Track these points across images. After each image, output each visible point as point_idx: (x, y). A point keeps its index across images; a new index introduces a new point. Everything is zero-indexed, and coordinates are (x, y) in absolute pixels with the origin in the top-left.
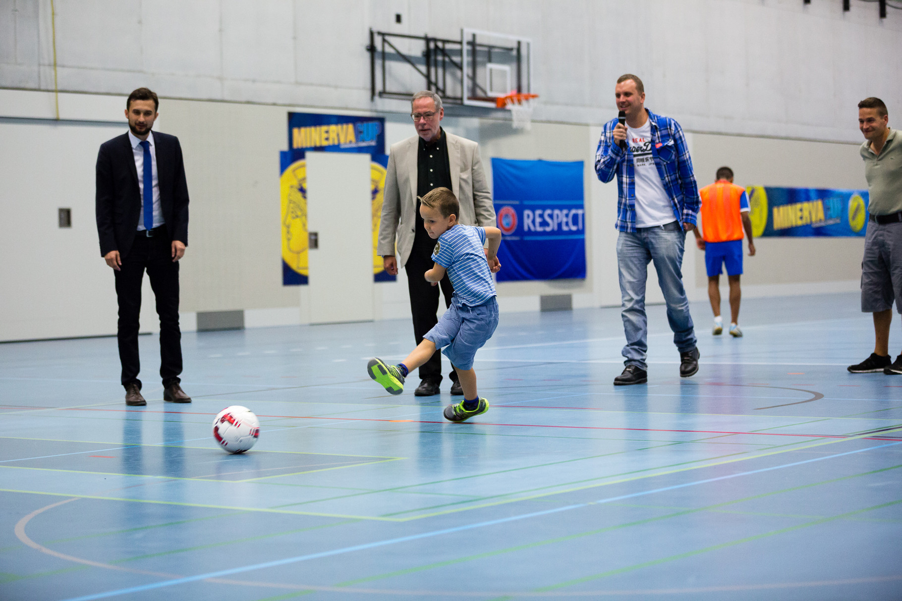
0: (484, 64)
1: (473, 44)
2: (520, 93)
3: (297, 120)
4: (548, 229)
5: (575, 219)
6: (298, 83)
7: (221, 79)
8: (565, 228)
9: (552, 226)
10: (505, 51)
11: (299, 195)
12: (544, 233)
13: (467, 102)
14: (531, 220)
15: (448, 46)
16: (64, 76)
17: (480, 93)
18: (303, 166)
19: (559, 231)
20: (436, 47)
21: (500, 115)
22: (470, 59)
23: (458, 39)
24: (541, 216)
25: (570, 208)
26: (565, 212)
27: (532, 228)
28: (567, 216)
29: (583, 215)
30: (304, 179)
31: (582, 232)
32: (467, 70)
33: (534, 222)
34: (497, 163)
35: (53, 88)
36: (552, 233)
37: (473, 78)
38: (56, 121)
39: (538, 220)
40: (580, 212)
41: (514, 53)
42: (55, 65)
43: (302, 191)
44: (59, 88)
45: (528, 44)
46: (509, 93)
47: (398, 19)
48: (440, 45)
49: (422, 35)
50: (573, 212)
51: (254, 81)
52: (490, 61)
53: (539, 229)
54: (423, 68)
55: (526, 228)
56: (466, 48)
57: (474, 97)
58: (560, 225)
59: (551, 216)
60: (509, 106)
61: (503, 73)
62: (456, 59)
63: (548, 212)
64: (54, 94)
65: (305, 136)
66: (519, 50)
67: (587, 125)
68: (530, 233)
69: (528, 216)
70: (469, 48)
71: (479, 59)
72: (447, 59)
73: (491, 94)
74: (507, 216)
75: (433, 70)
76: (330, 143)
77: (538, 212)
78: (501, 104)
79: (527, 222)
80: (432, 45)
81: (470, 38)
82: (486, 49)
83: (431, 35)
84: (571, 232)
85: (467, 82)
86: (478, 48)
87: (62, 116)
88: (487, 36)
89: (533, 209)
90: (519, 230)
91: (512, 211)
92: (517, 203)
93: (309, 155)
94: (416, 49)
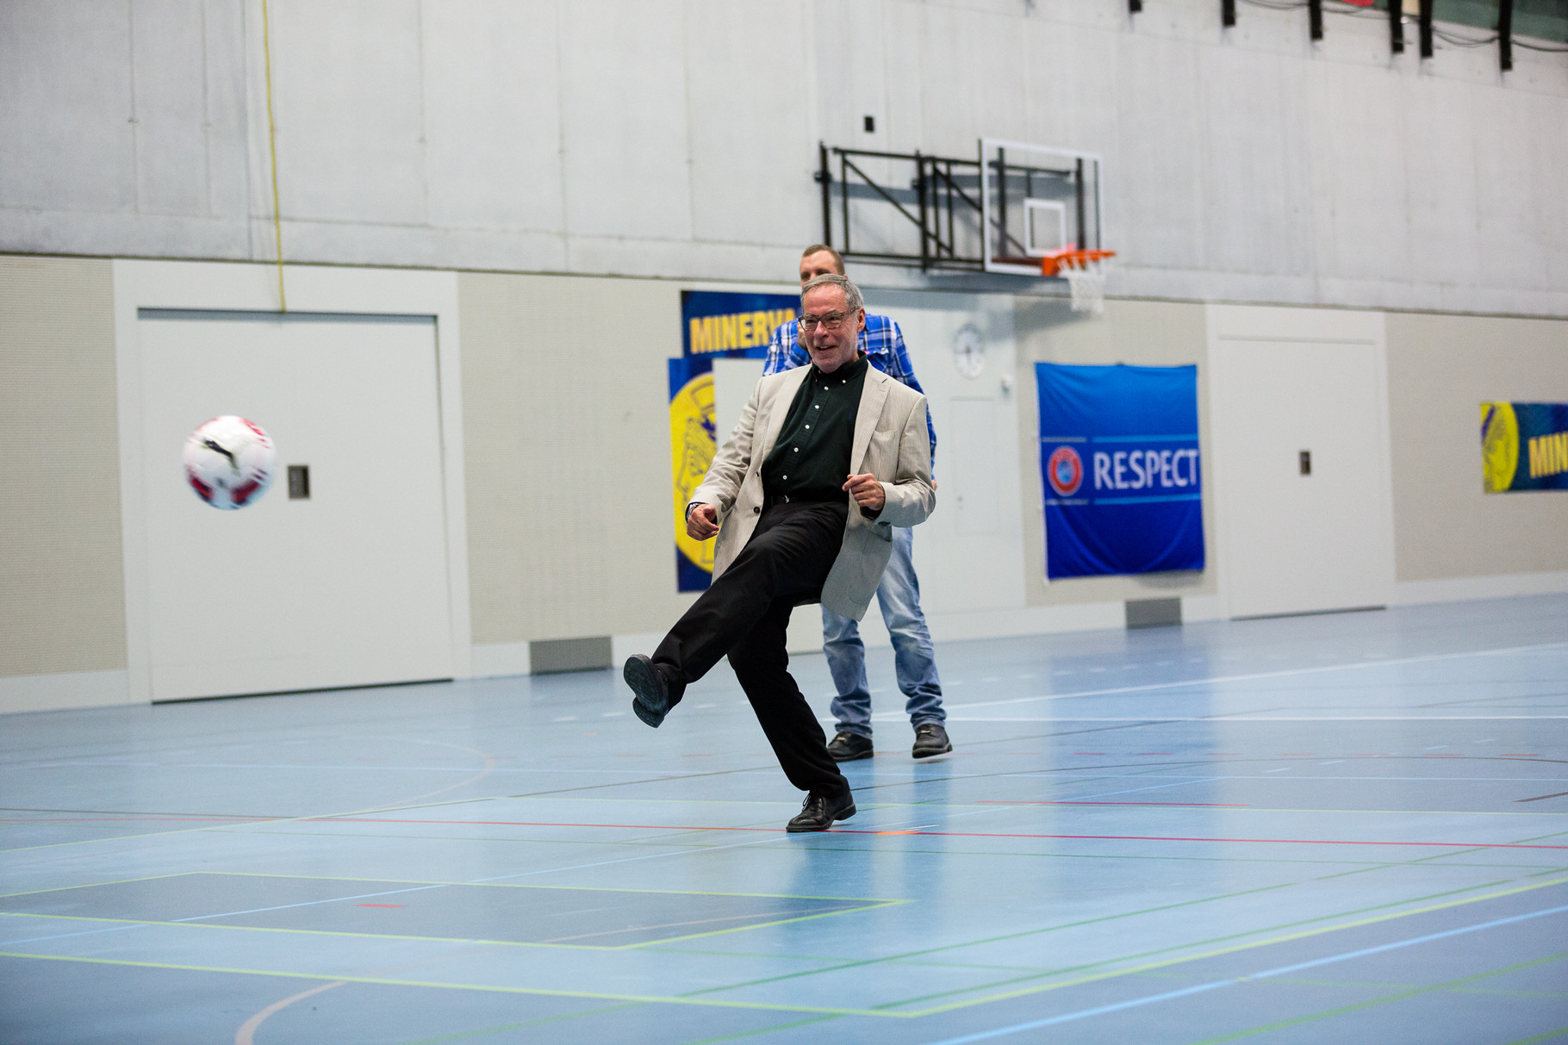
0: (1019, 200)
1: (999, 165)
2: (1083, 249)
3: (697, 305)
4: (1137, 485)
5: (1184, 464)
6: (697, 240)
7: (564, 235)
8: (1166, 483)
9: (1144, 479)
10: (1054, 176)
11: (704, 433)
12: (1131, 492)
13: (991, 267)
14: (1105, 470)
15: (957, 170)
16: (294, 238)
17: (1013, 251)
18: (710, 384)
19: (1157, 488)
20: (936, 171)
21: (1049, 287)
22: (995, 191)
23: (974, 157)
24: (1124, 462)
25: (1174, 447)
26: (1166, 454)
27: (1109, 484)
28: (1169, 461)
29: (1198, 459)
30: (711, 406)
31: (1196, 488)
32: (990, 211)
33: (1111, 473)
34: (1046, 374)
35: (275, 257)
36: (1144, 491)
37: (1002, 224)
38: (281, 315)
39: (1119, 469)
40: (1192, 454)
41: (1072, 179)
42: (277, 217)
43: (709, 426)
44: (285, 257)
45: (1096, 164)
46: (1063, 250)
47: (869, 124)
48: (942, 168)
49: (911, 152)
50: (1180, 453)
51: (621, 238)
52: (1030, 194)
53: (1121, 485)
54: (914, 210)
55: (1098, 484)
56: (988, 172)
57: (1003, 258)
58: (1157, 477)
59: (1141, 462)
60: (1065, 272)
61: (1054, 214)
62: (971, 192)
63: (1137, 455)
64: (275, 268)
65: (711, 332)
66: (1079, 174)
67: (1201, 302)
68: (1105, 491)
69: (1102, 463)
70: (994, 172)
71: (1010, 191)
72: (954, 193)
73: (1032, 252)
74: (1064, 463)
75: (931, 212)
76: (756, 342)
77: (1119, 456)
78: (1051, 270)
79: (1100, 474)
80: (928, 169)
81: (994, 156)
82: (1022, 174)
83: (925, 152)
84: (1176, 490)
85: (990, 233)
86: (1009, 173)
87: (290, 307)
88: (1022, 153)
89: (1110, 450)
90: (1087, 487)
91: (1073, 455)
92: (1082, 440)
93: (718, 364)
94: (902, 176)
